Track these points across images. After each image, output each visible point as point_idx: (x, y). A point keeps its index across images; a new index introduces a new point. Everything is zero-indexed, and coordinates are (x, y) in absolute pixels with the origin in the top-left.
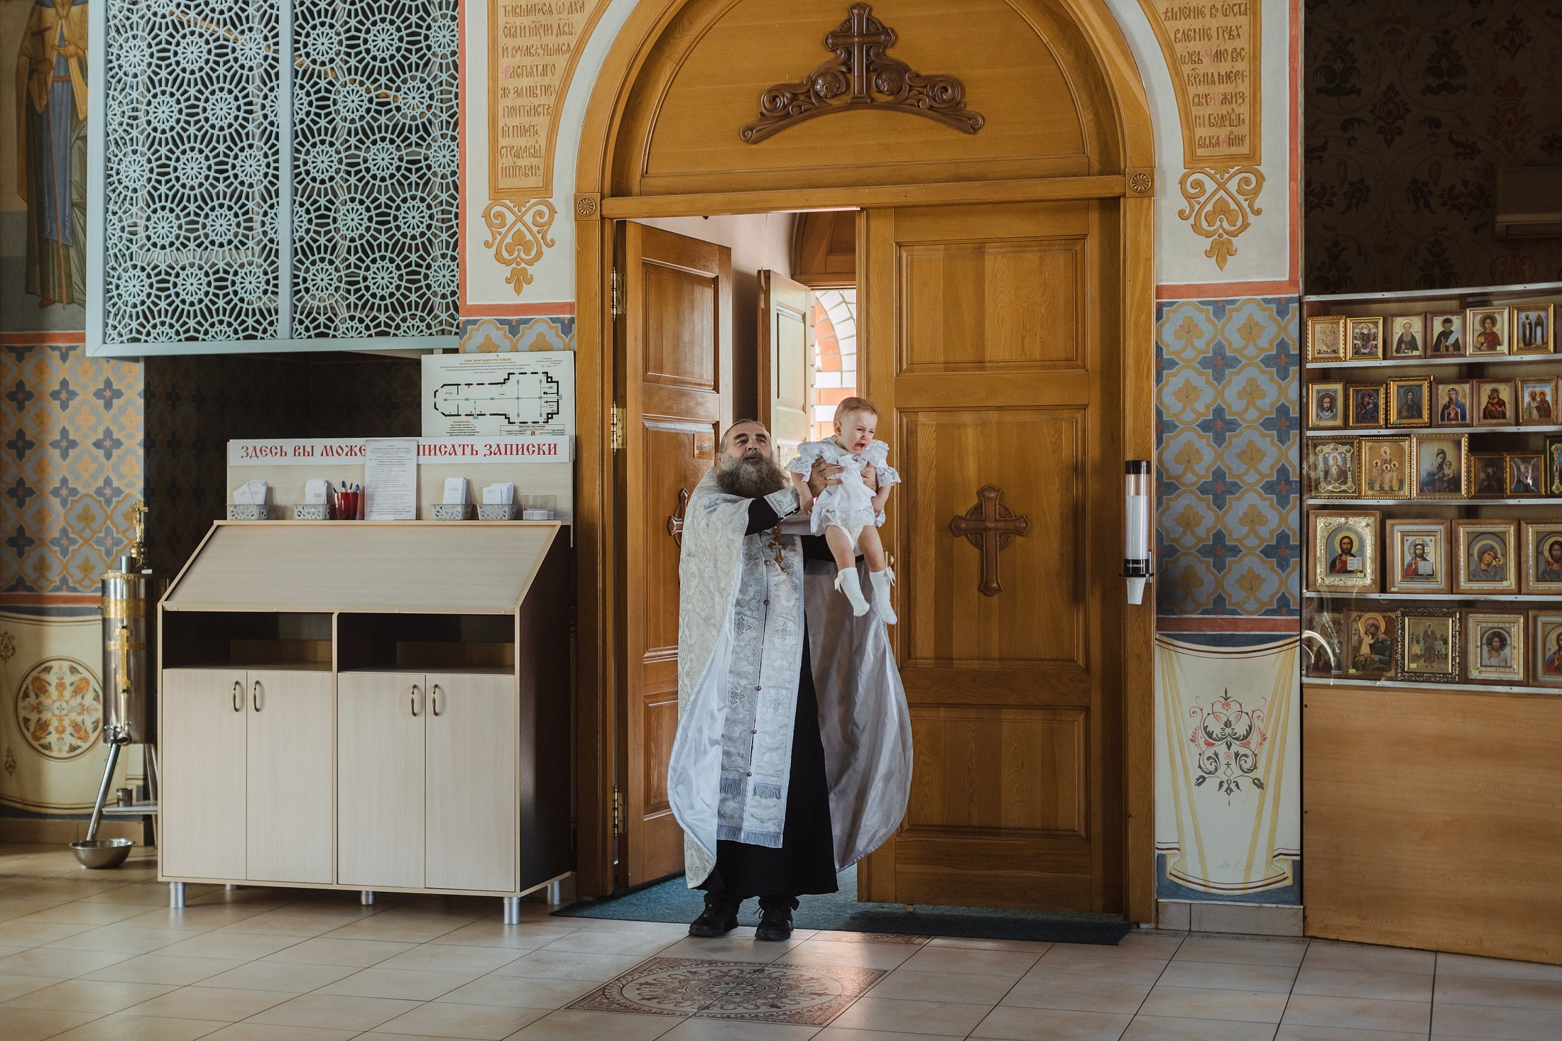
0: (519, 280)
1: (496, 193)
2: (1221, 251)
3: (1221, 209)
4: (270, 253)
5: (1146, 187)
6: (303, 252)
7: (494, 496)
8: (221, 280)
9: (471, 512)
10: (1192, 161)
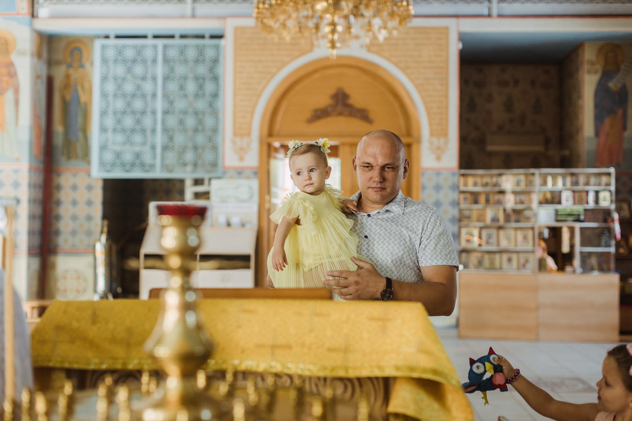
0: (241, 159)
1: (235, 134)
2: (438, 158)
3: (439, 148)
4: (153, 147)
5: (419, 141)
6: (165, 148)
7: (235, 220)
8: (138, 156)
9: (229, 225)
10: (432, 134)
